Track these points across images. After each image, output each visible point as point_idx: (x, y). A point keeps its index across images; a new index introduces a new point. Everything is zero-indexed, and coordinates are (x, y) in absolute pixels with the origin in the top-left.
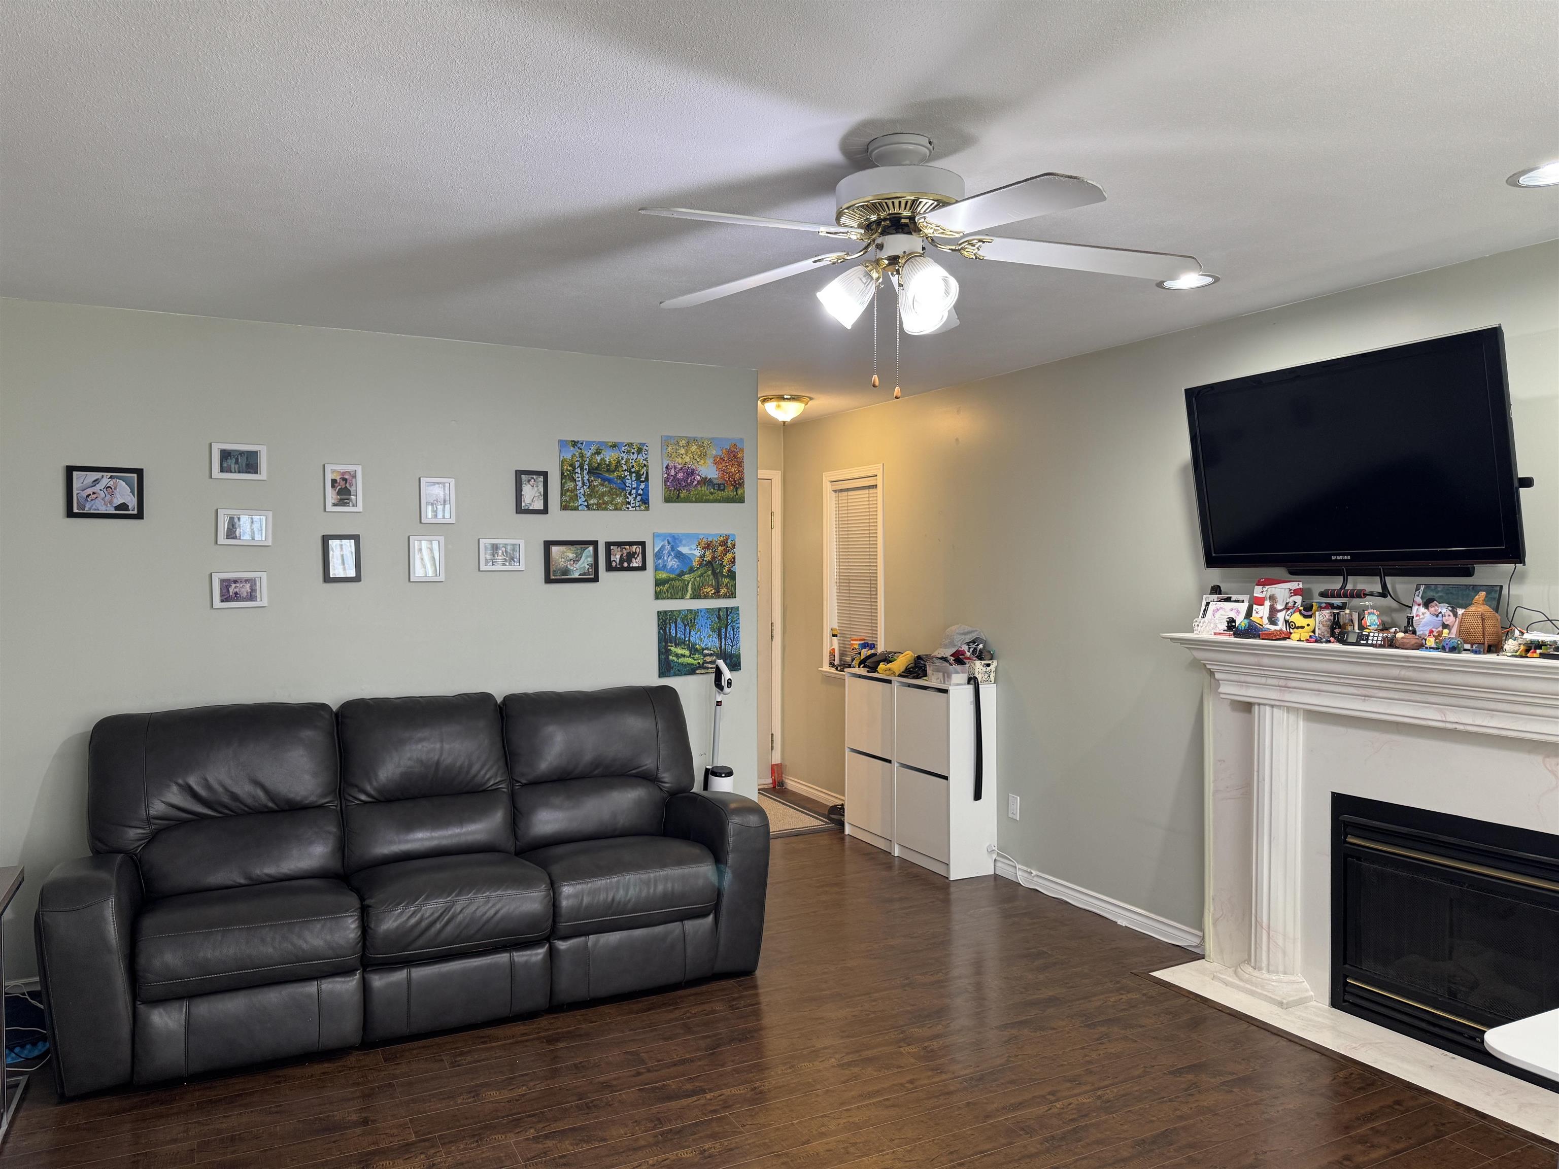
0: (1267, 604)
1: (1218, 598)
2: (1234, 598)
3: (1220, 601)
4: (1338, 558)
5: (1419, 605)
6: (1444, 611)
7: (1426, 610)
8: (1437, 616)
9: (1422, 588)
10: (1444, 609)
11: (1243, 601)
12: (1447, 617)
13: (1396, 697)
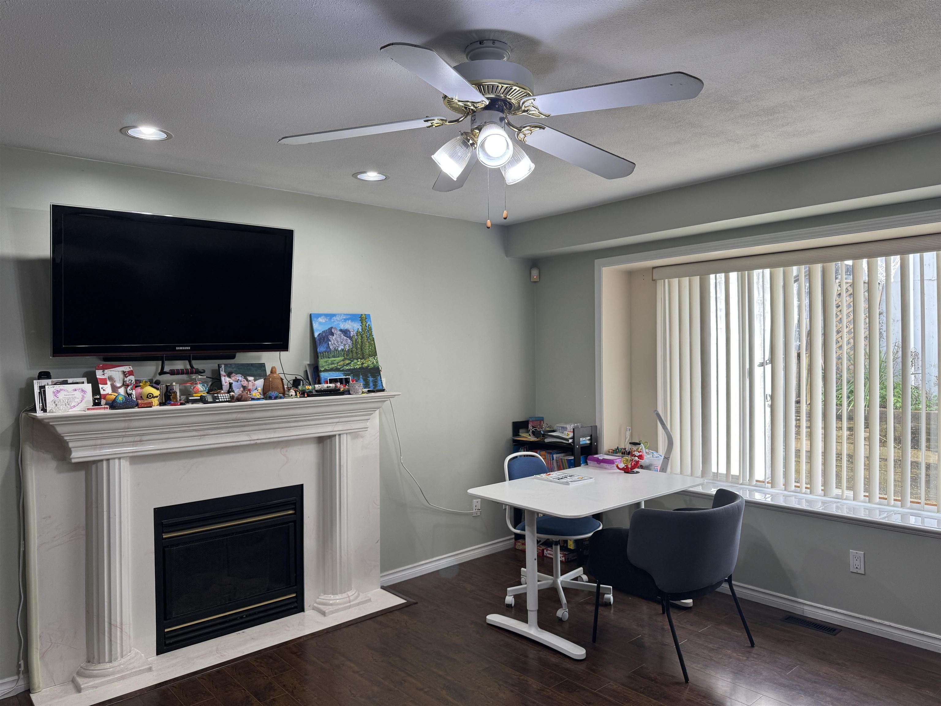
0: (109, 383)
1: (52, 382)
2: (70, 380)
3: (55, 384)
4: (181, 348)
5: (225, 376)
6: (240, 378)
7: (230, 379)
8: (237, 382)
9: (223, 366)
10: (239, 377)
11: (83, 383)
12: (243, 382)
13: (224, 432)
